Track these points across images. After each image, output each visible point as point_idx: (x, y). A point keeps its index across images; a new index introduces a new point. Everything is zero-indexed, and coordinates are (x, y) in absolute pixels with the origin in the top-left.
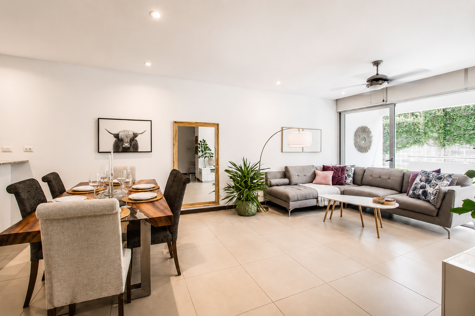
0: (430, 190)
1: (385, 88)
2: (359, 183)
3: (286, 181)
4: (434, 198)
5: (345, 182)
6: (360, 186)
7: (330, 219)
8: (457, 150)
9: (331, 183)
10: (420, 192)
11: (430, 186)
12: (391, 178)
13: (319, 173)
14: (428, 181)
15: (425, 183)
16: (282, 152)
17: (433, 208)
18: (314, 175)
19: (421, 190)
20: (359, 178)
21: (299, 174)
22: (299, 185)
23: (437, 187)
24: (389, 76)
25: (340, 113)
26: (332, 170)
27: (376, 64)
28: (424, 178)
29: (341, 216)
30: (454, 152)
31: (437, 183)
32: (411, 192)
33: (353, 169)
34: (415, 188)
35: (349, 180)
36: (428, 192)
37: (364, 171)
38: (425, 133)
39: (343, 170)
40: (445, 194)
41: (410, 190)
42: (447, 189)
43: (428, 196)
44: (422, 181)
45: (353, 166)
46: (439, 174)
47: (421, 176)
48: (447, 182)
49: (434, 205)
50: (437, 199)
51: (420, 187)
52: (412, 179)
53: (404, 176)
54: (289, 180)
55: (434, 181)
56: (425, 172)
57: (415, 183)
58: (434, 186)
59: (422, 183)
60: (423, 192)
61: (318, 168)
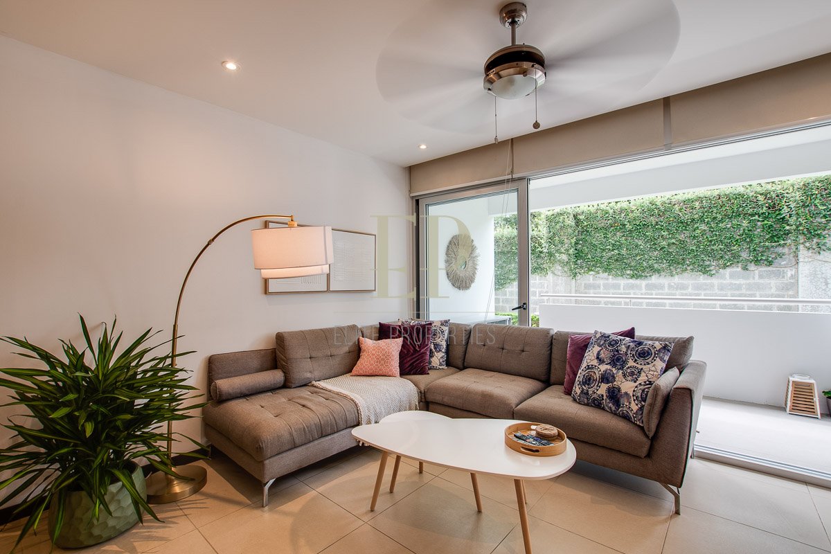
0: (627, 386)
1: (510, 141)
2: (459, 363)
3: (277, 376)
4: (641, 408)
5: (430, 363)
6: (461, 369)
7: (391, 491)
8: (591, 281)
9: (397, 370)
10: (603, 389)
11: (624, 376)
12: (526, 349)
13: (368, 343)
14: (617, 360)
15: (609, 367)
16: (266, 291)
17: (638, 436)
18: (357, 351)
19: (605, 386)
20: (458, 352)
21: (313, 355)
22: (313, 386)
23: (643, 378)
25: (417, 201)
26: (401, 335)
27: (511, 13)
28: (606, 354)
29: (421, 472)
30: (588, 287)
31: (640, 367)
32: (577, 389)
33: (446, 329)
34: (588, 381)
35: (438, 359)
36: (623, 391)
37: (469, 333)
38: (550, 254)
39: (424, 331)
40: (667, 399)
41: (573, 383)
42: (668, 380)
43: (624, 401)
44: (601, 361)
45: (445, 323)
46: (640, 344)
47: (597, 349)
48: (660, 365)
49: (642, 428)
50: (650, 412)
51: (597, 376)
52: (574, 353)
53: (551, 344)
54: (286, 373)
55: (631, 363)
56: (605, 337)
57: (584, 365)
58: (634, 375)
59: (603, 367)
60: (609, 390)
61: (366, 332)
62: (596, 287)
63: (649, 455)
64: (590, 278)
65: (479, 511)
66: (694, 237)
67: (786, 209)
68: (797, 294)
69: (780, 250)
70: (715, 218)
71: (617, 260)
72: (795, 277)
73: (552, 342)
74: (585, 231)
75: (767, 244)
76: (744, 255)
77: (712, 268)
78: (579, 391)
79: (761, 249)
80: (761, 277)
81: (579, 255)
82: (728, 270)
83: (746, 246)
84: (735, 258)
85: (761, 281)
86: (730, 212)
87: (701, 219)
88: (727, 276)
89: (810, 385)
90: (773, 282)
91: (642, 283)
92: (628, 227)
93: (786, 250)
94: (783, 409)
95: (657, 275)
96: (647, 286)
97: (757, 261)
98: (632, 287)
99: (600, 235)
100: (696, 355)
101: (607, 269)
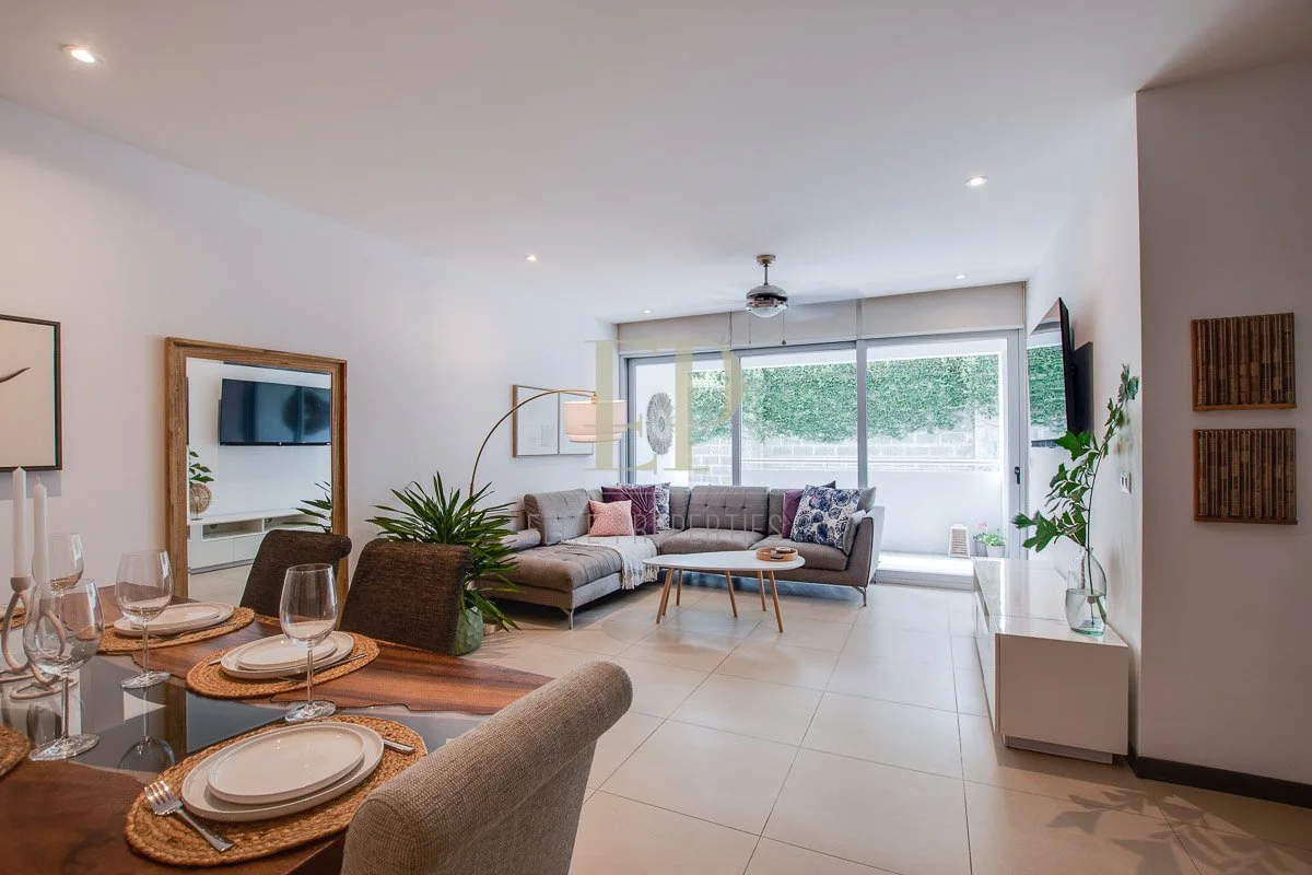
0: (831, 522)
2: (681, 524)
3: (534, 535)
4: (842, 537)
5: (657, 524)
6: (685, 529)
8: (781, 445)
9: (633, 530)
10: (814, 528)
11: (830, 515)
12: (747, 506)
13: (600, 505)
14: (824, 505)
15: (818, 511)
16: (515, 454)
17: (840, 556)
18: (590, 515)
19: (816, 525)
20: (679, 513)
21: (560, 516)
22: (564, 544)
23: (842, 516)
24: (787, 291)
25: (627, 362)
26: (628, 498)
27: (765, 261)
28: (816, 502)
31: (840, 508)
32: (795, 531)
33: (667, 491)
34: (803, 523)
35: (663, 520)
36: (829, 526)
37: (690, 496)
39: (648, 494)
40: (858, 527)
41: (790, 527)
42: (859, 516)
43: (830, 533)
44: (812, 507)
45: (666, 486)
46: (840, 491)
47: (809, 498)
48: (854, 505)
49: (842, 550)
50: (847, 537)
51: (810, 518)
52: (789, 505)
53: (768, 500)
54: (542, 531)
55: (834, 506)
56: (815, 489)
57: (799, 511)
58: (836, 514)
59: (814, 511)
60: (819, 527)
61: (594, 496)
62: (785, 452)
63: (847, 569)
64: (779, 441)
65: (736, 616)
66: (885, 398)
67: (964, 374)
68: (973, 457)
69: (960, 413)
70: (904, 378)
71: (808, 421)
72: (972, 441)
73: (768, 499)
74: (775, 387)
75: (949, 407)
76: (930, 418)
77: (901, 431)
78: (796, 532)
79: (944, 413)
80: (944, 440)
81: (767, 415)
82: (916, 433)
83: (931, 408)
84: (920, 423)
85: (945, 445)
86: (917, 373)
87: (891, 379)
88: (915, 439)
89: (964, 531)
90: (955, 446)
91: (835, 447)
92: (821, 384)
93: (964, 414)
94: (947, 554)
95: (850, 439)
96: (840, 449)
97: (941, 425)
98: (825, 452)
99: (790, 392)
100: (877, 501)
101: (798, 432)
